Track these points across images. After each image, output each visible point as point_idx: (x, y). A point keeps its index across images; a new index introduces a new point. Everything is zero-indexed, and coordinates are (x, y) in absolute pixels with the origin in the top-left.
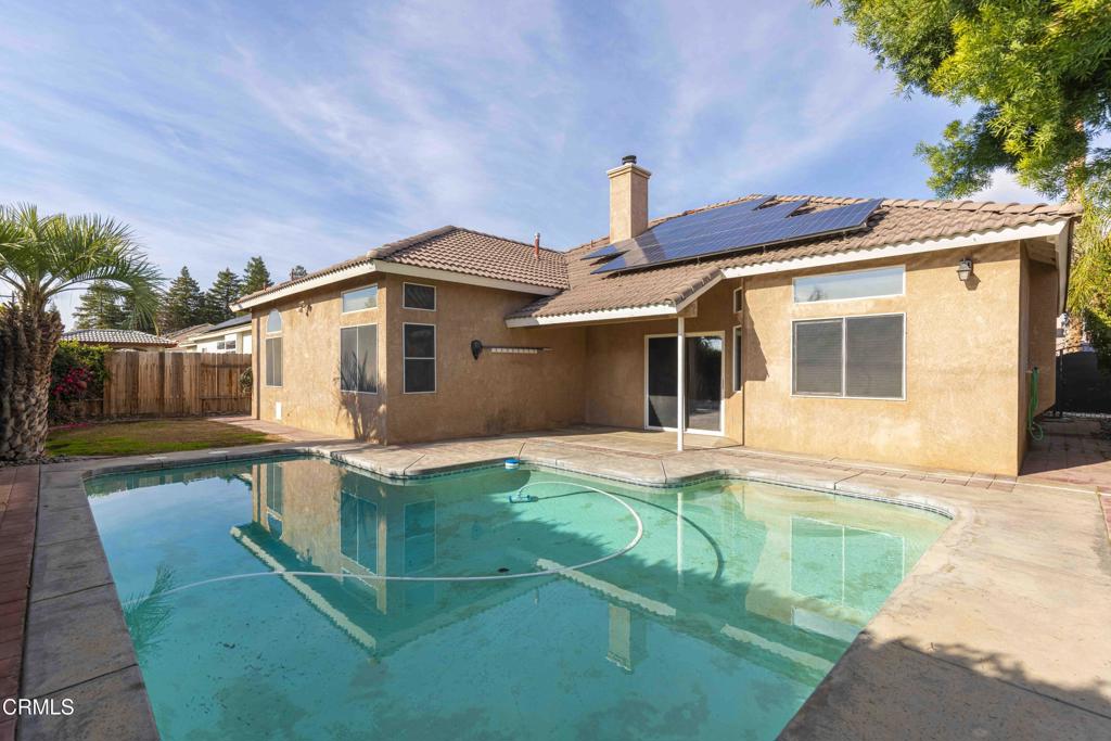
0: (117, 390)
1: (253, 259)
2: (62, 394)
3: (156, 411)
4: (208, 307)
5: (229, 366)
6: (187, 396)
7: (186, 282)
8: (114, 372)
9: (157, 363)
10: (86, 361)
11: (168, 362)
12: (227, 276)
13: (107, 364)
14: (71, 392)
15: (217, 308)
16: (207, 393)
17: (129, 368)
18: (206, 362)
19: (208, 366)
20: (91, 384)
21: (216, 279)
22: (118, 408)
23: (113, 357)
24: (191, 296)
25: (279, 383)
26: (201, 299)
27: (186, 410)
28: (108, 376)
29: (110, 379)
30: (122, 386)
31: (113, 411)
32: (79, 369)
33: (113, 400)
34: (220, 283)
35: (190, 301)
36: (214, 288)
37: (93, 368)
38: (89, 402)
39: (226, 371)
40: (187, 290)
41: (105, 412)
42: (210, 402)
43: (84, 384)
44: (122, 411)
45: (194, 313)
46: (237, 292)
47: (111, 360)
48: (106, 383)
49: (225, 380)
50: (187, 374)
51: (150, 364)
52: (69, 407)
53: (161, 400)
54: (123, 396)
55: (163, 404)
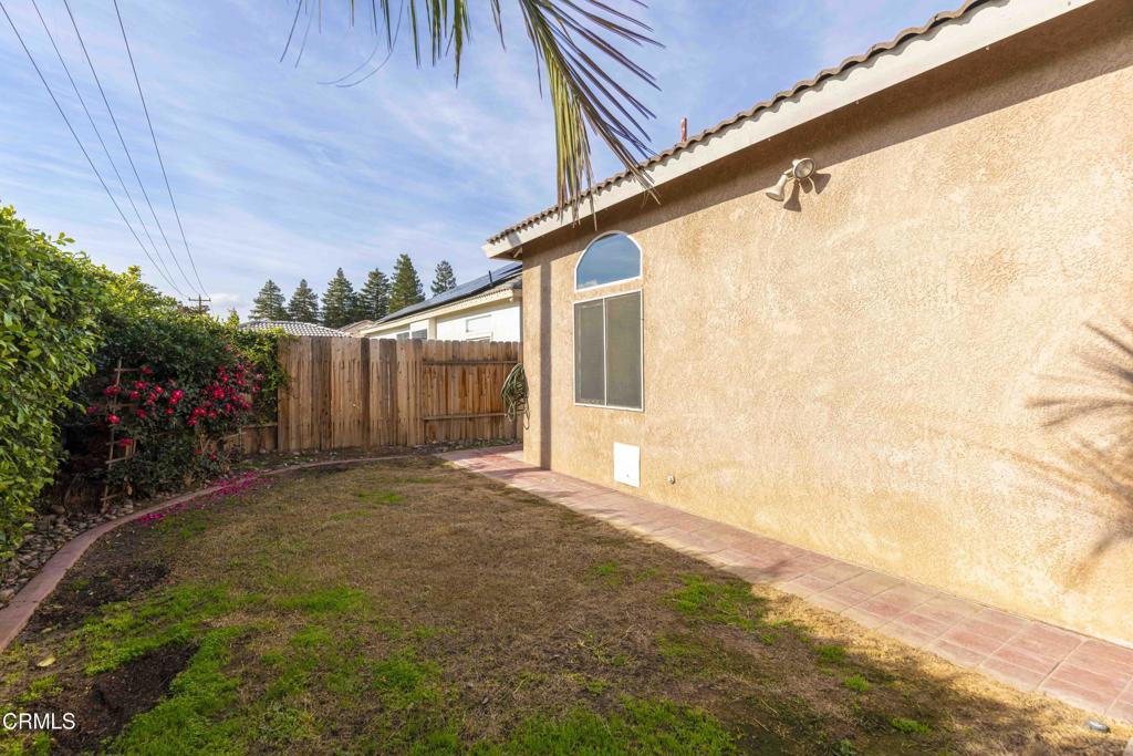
0: (299, 405)
1: (402, 256)
2: (206, 422)
3: (357, 443)
4: (360, 307)
5: (462, 362)
6: (403, 415)
7: (341, 283)
8: (294, 375)
9: (359, 358)
10: (249, 353)
11: (375, 355)
12: (376, 275)
13: (282, 360)
14: (223, 417)
15: (369, 307)
16: (433, 410)
17: (316, 365)
18: (430, 356)
19: (432, 363)
20: (258, 397)
21: (367, 279)
22: (300, 438)
23: (292, 347)
24: (346, 297)
25: (629, 394)
26: (354, 299)
27: (401, 441)
28: (283, 382)
29: (288, 389)
30: (307, 400)
31: (293, 445)
32: (236, 371)
33: (293, 425)
34: (371, 283)
35: (346, 302)
36: (365, 288)
37: (261, 368)
38: (257, 429)
39: (457, 371)
40: (342, 291)
41: (281, 447)
42: (436, 423)
43: (247, 398)
44: (307, 444)
45: (348, 313)
46: (385, 291)
47: (288, 353)
48: (281, 395)
49: (455, 387)
50: (403, 376)
51: (348, 358)
52: (221, 444)
53: (364, 423)
54: (307, 420)
55: (369, 429)
